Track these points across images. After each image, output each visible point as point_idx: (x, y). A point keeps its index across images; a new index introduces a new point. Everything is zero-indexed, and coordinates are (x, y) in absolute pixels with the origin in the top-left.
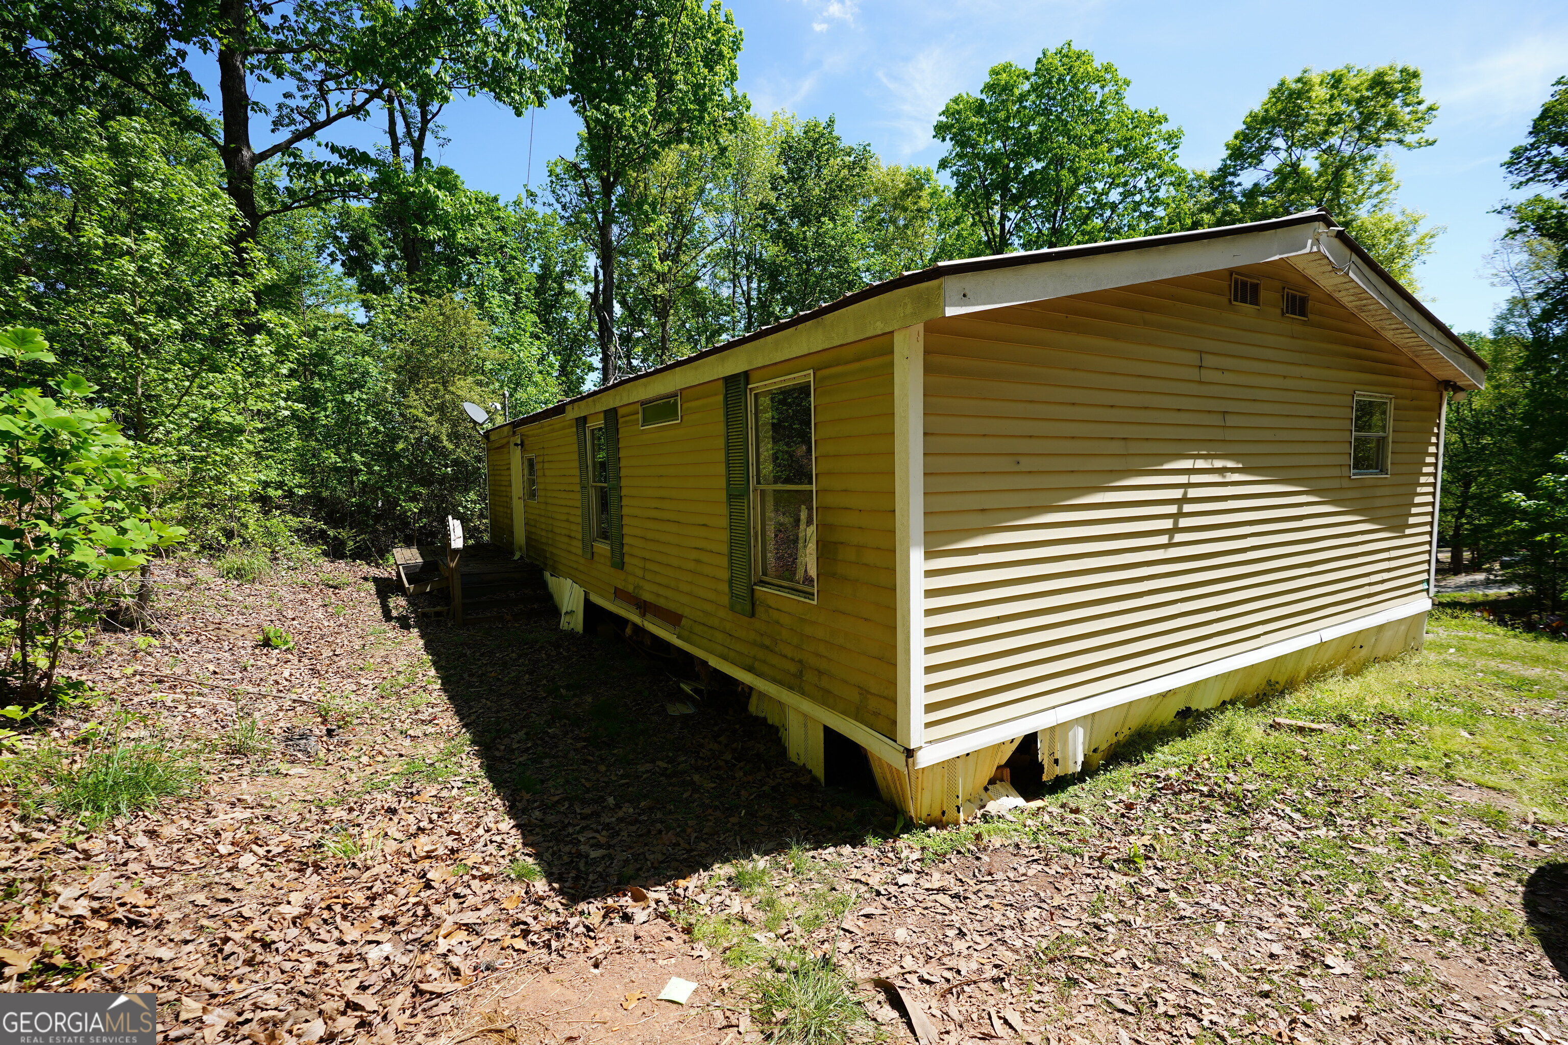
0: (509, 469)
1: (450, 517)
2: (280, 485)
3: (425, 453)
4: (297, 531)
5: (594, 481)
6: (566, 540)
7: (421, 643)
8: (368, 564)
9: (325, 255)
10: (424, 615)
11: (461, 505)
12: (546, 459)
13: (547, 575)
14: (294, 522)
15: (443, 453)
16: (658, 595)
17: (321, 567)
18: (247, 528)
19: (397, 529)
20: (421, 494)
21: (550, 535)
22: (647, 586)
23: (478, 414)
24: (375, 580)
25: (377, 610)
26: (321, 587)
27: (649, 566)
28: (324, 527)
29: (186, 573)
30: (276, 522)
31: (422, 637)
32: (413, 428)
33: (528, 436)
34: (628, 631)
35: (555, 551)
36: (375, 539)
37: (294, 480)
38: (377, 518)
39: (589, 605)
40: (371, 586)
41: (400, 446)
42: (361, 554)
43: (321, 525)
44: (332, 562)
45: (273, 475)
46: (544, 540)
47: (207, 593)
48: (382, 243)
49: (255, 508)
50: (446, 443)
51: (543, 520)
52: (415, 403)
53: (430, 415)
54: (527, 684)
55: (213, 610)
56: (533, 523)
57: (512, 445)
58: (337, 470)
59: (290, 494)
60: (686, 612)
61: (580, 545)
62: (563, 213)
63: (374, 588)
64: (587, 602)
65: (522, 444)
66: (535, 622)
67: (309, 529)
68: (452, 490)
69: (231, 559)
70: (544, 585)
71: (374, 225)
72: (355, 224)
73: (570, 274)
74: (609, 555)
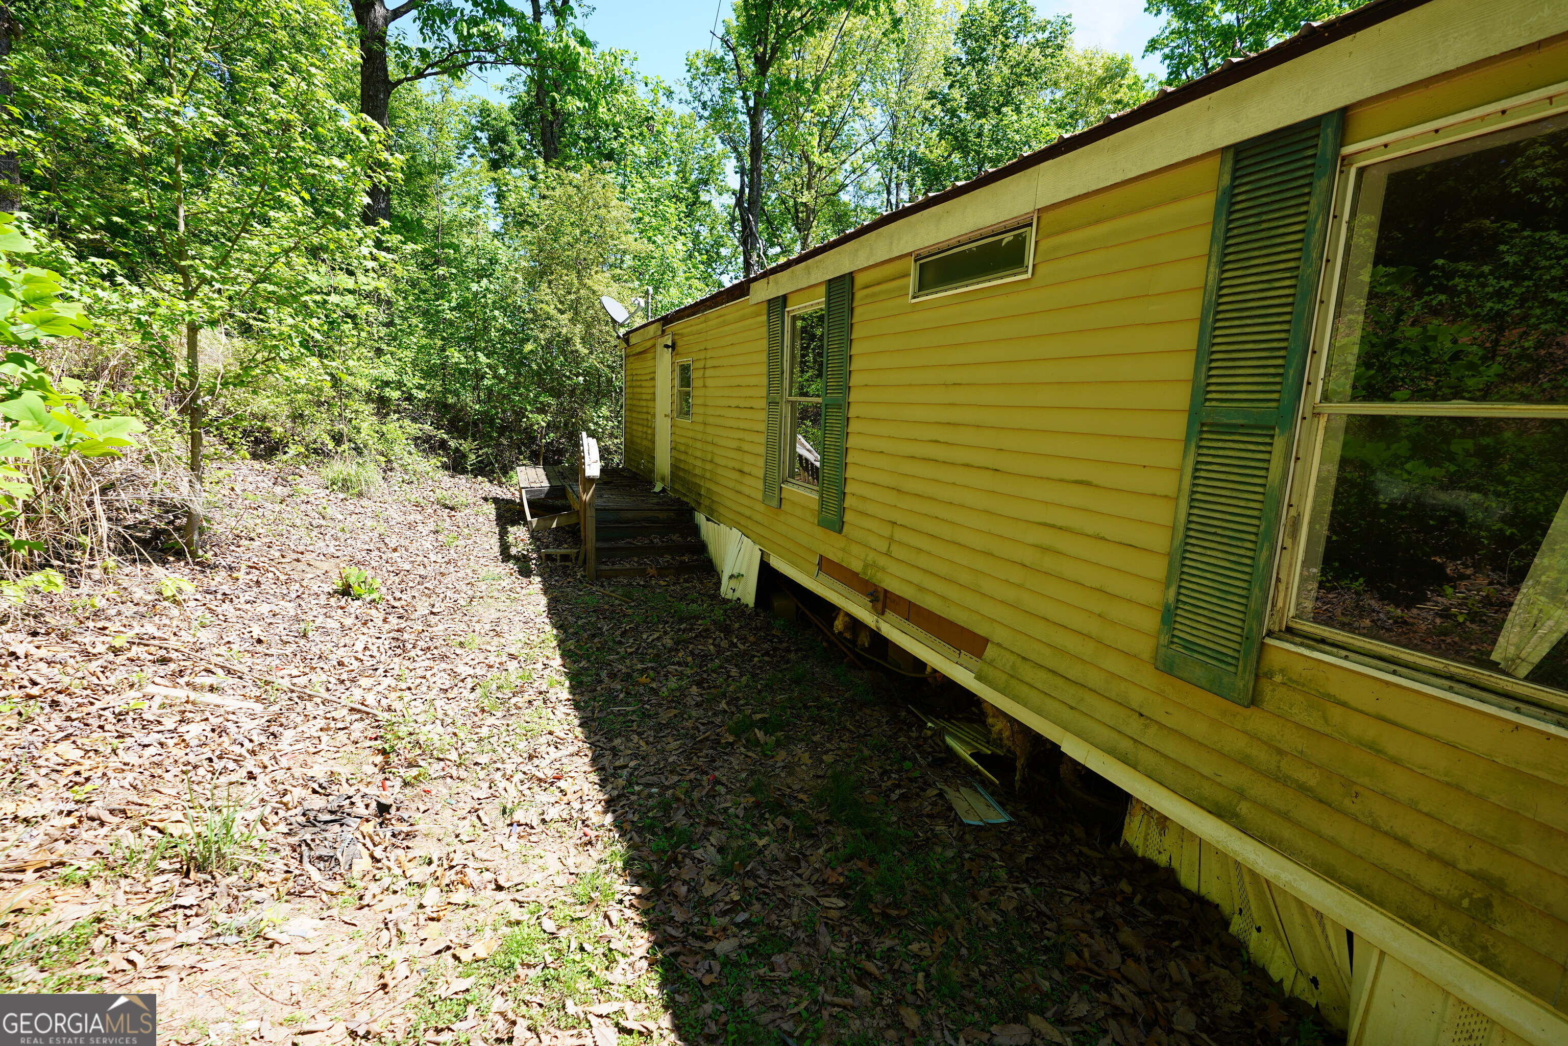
0: (653, 379)
1: (584, 434)
2: (400, 385)
3: (556, 358)
4: (416, 439)
5: (790, 395)
6: (735, 475)
7: (544, 601)
8: (491, 482)
9: (465, 157)
10: (549, 557)
11: (592, 421)
12: (709, 363)
13: (700, 518)
14: (413, 428)
15: (575, 359)
16: (921, 588)
17: (440, 482)
18: (359, 432)
19: (523, 444)
20: (549, 405)
21: (708, 466)
22: (893, 567)
23: (619, 313)
24: (496, 500)
25: (495, 541)
26: (435, 507)
27: (899, 534)
28: (445, 436)
29: (285, 483)
30: (392, 427)
31: (545, 592)
32: (544, 326)
33: (682, 335)
34: (839, 624)
35: (714, 488)
36: (498, 456)
37: (412, 380)
38: (502, 430)
39: (766, 572)
40: (490, 509)
41: (529, 347)
42: (482, 470)
43: (442, 434)
44: (453, 477)
45: (390, 374)
46: (698, 471)
47: (303, 507)
48: (519, 142)
49: (368, 409)
50: (579, 347)
51: (698, 445)
52: (547, 298)
53: (562, 312)
54: (698, 705)
55: (303, 532)
56: (683, 448)
57: (659, 348)
58: (463, 372)
59: (409, 398)
60: (998, 634)
61: (760, 485)
62: (702, 112)
63: (494, 512)
64: (765, 567)
65: (673, 346)
66: (686, 581)
67: (429, 438)
68: (583, 403)
69: (337, 468)
70: (696, 530)
71: (513, 123)
72: (494, 122)
73: (706, 183)
74: (816, 507)
